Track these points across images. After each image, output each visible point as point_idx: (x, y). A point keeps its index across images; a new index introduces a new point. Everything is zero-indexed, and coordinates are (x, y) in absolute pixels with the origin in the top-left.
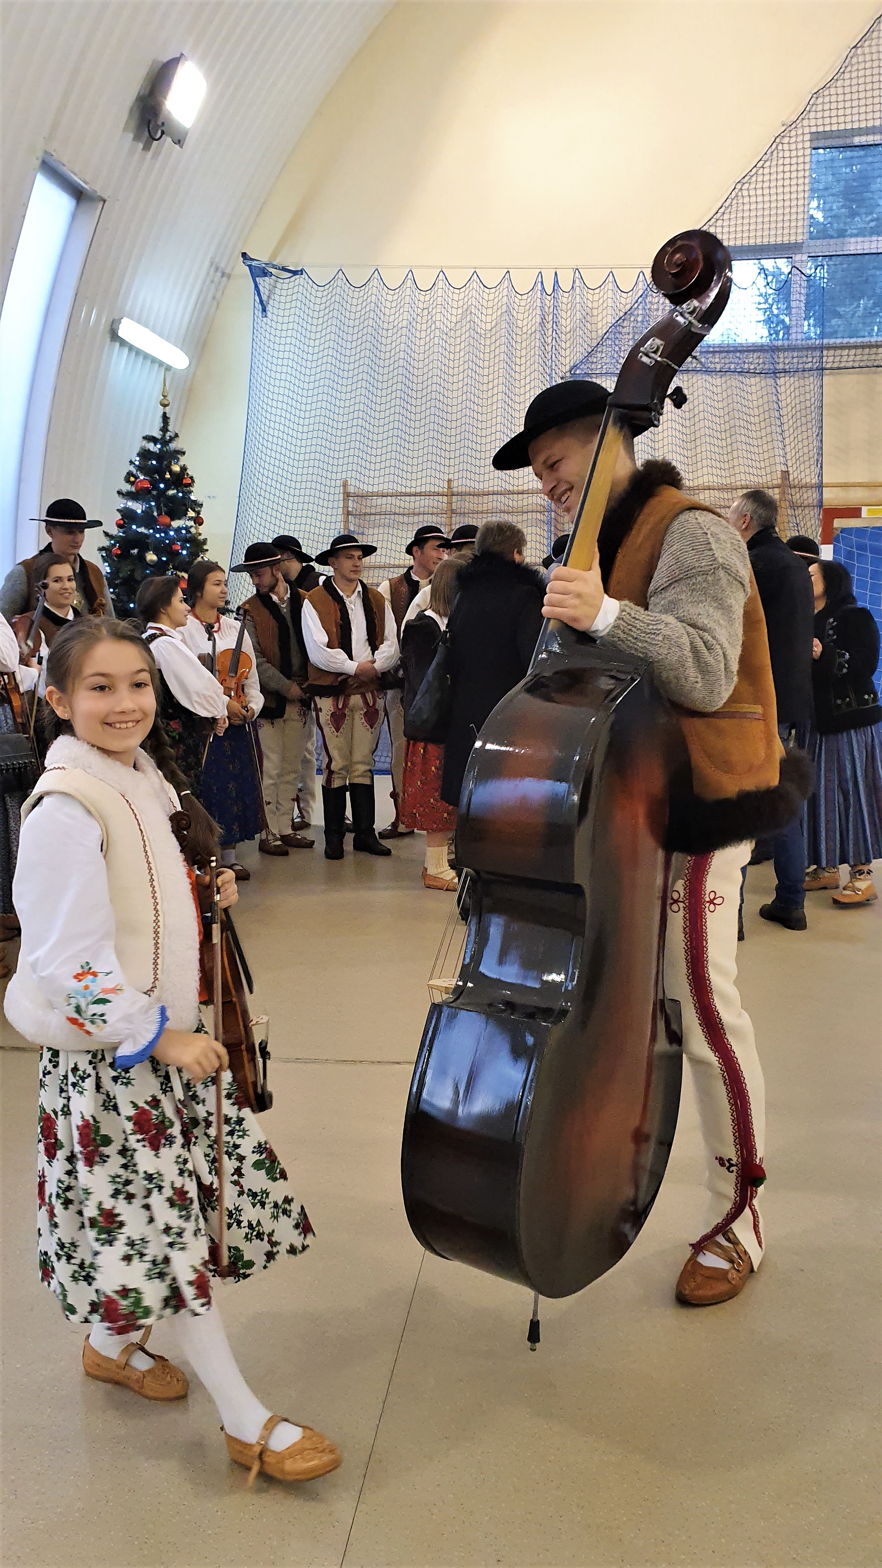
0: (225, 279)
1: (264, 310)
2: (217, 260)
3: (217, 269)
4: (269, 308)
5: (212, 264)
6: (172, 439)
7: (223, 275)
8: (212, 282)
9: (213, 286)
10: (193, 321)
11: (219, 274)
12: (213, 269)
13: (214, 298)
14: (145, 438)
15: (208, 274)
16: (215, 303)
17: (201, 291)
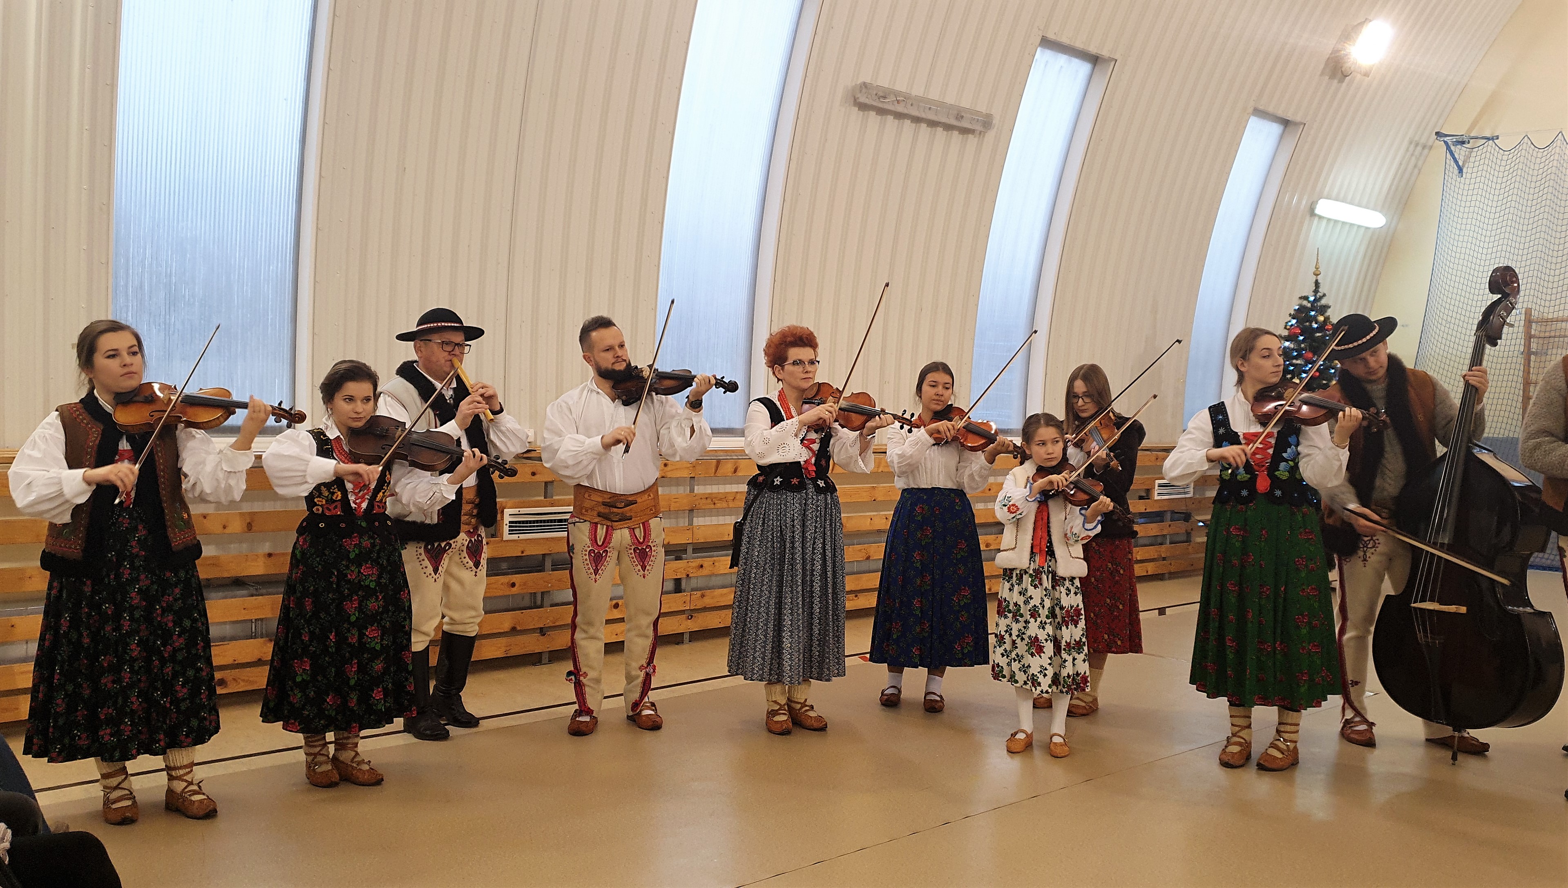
0: (1426, 151)
1: (1460, 170)
2: (1416, 138)
3: (1417, 145)
4: (1465, 170)
5: (1411, 143)
6: (1321, 298)
7: (1424, 147)
8: (1412, 155)
9: (1414, 158)
10: (1393, 188)
11: (1419, 148)
12: (1412, 146)
13: (1415, 166)
14: (1301, 298)
15: (1407, 150)
16: (1416, 171)
17: (1401, 164)
